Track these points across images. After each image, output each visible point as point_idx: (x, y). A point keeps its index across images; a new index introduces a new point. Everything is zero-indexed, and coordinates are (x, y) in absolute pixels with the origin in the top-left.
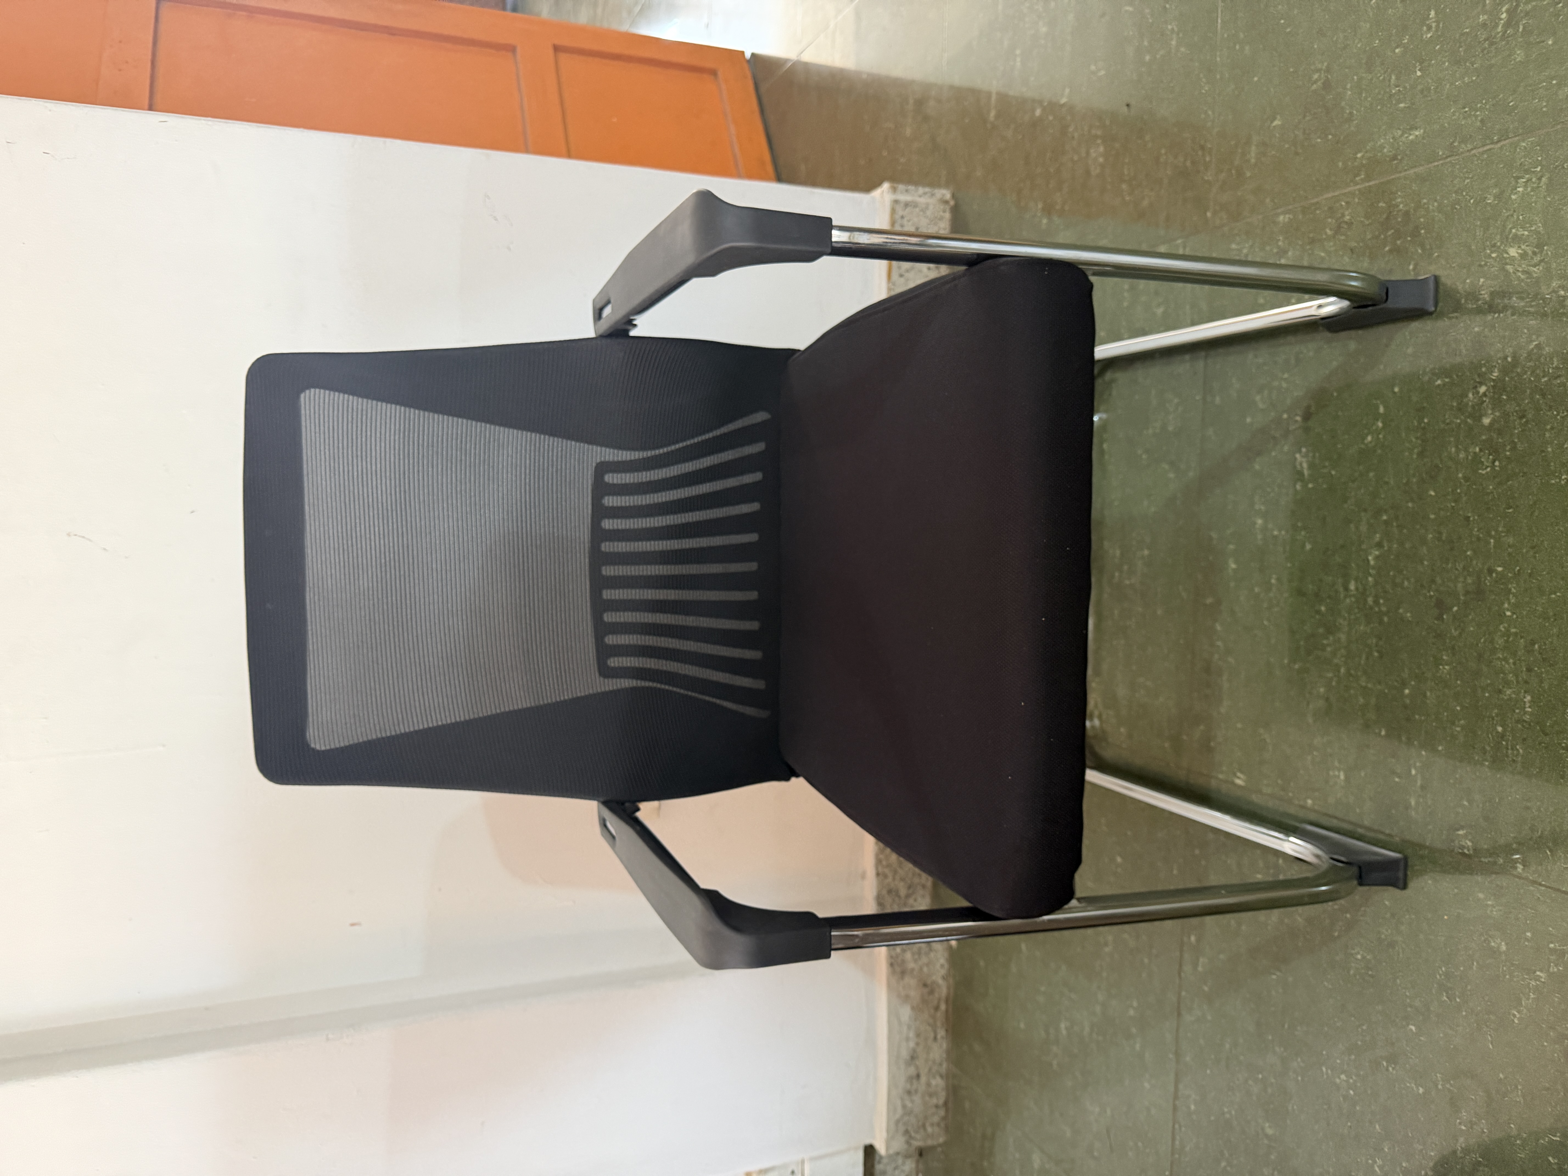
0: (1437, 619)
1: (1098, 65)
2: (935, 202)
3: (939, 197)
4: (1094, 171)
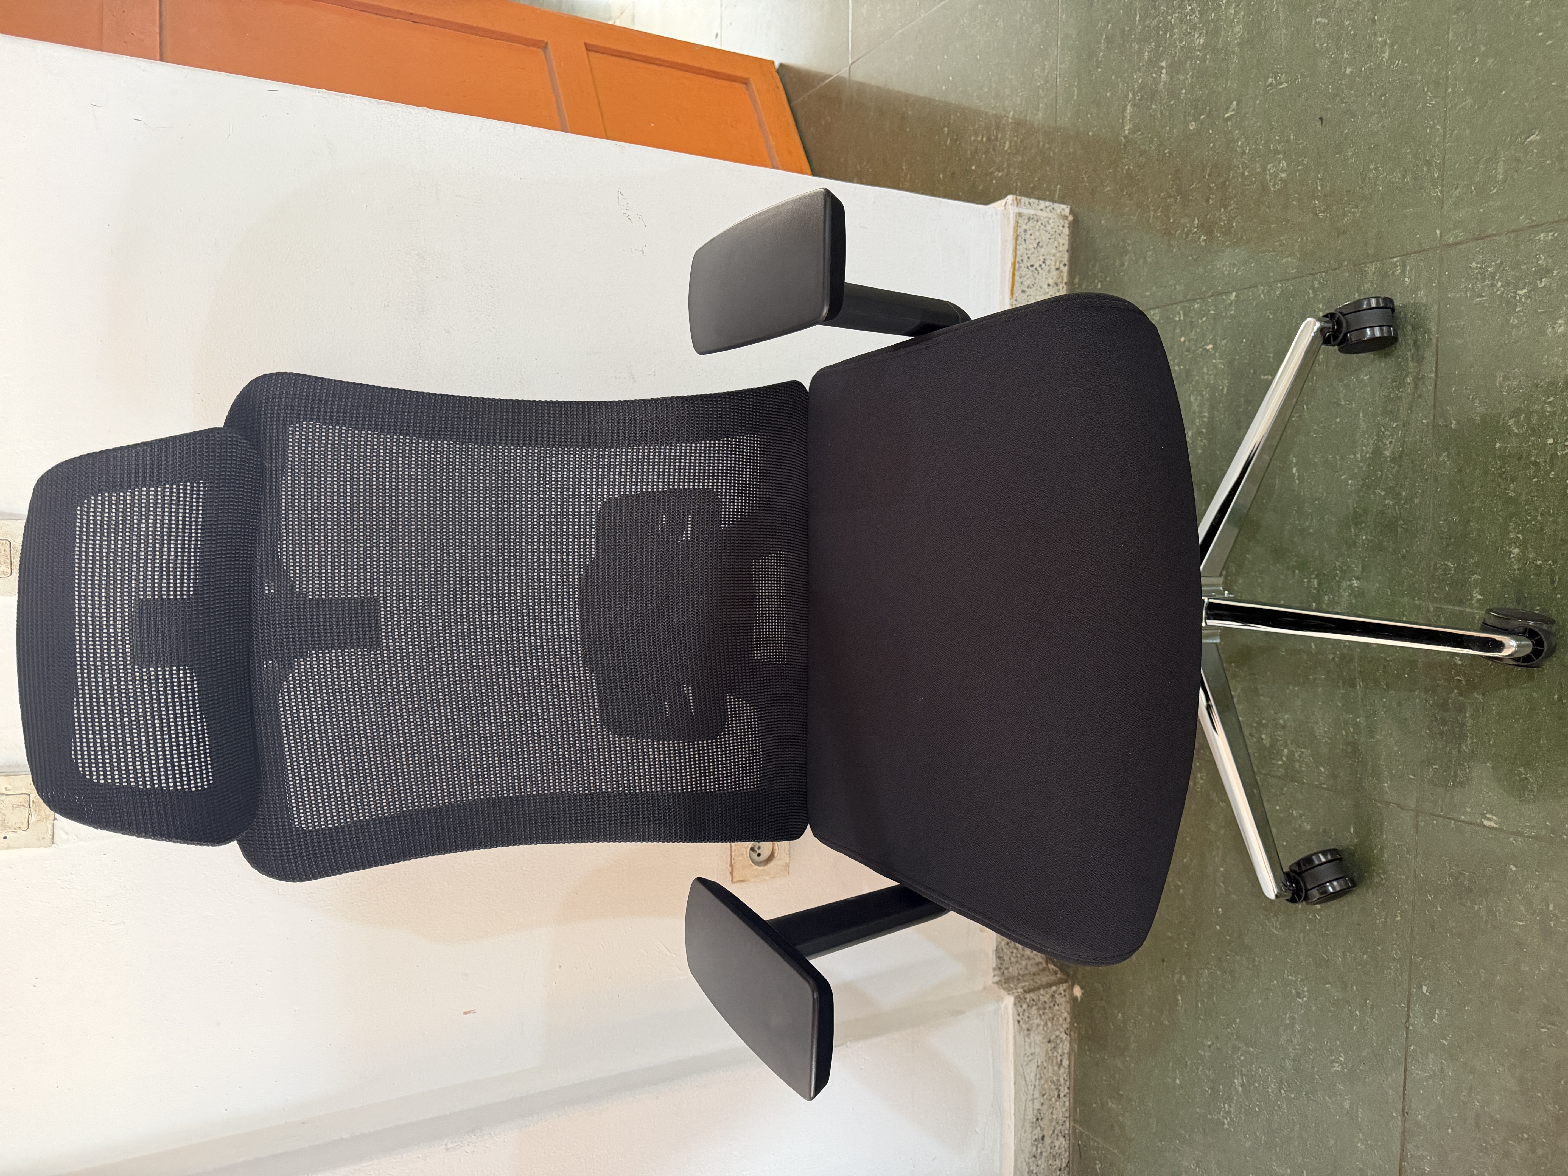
1: (1278, 78)
2: (1055, 216)
3: (1059, 211)
4: (1274, 186)
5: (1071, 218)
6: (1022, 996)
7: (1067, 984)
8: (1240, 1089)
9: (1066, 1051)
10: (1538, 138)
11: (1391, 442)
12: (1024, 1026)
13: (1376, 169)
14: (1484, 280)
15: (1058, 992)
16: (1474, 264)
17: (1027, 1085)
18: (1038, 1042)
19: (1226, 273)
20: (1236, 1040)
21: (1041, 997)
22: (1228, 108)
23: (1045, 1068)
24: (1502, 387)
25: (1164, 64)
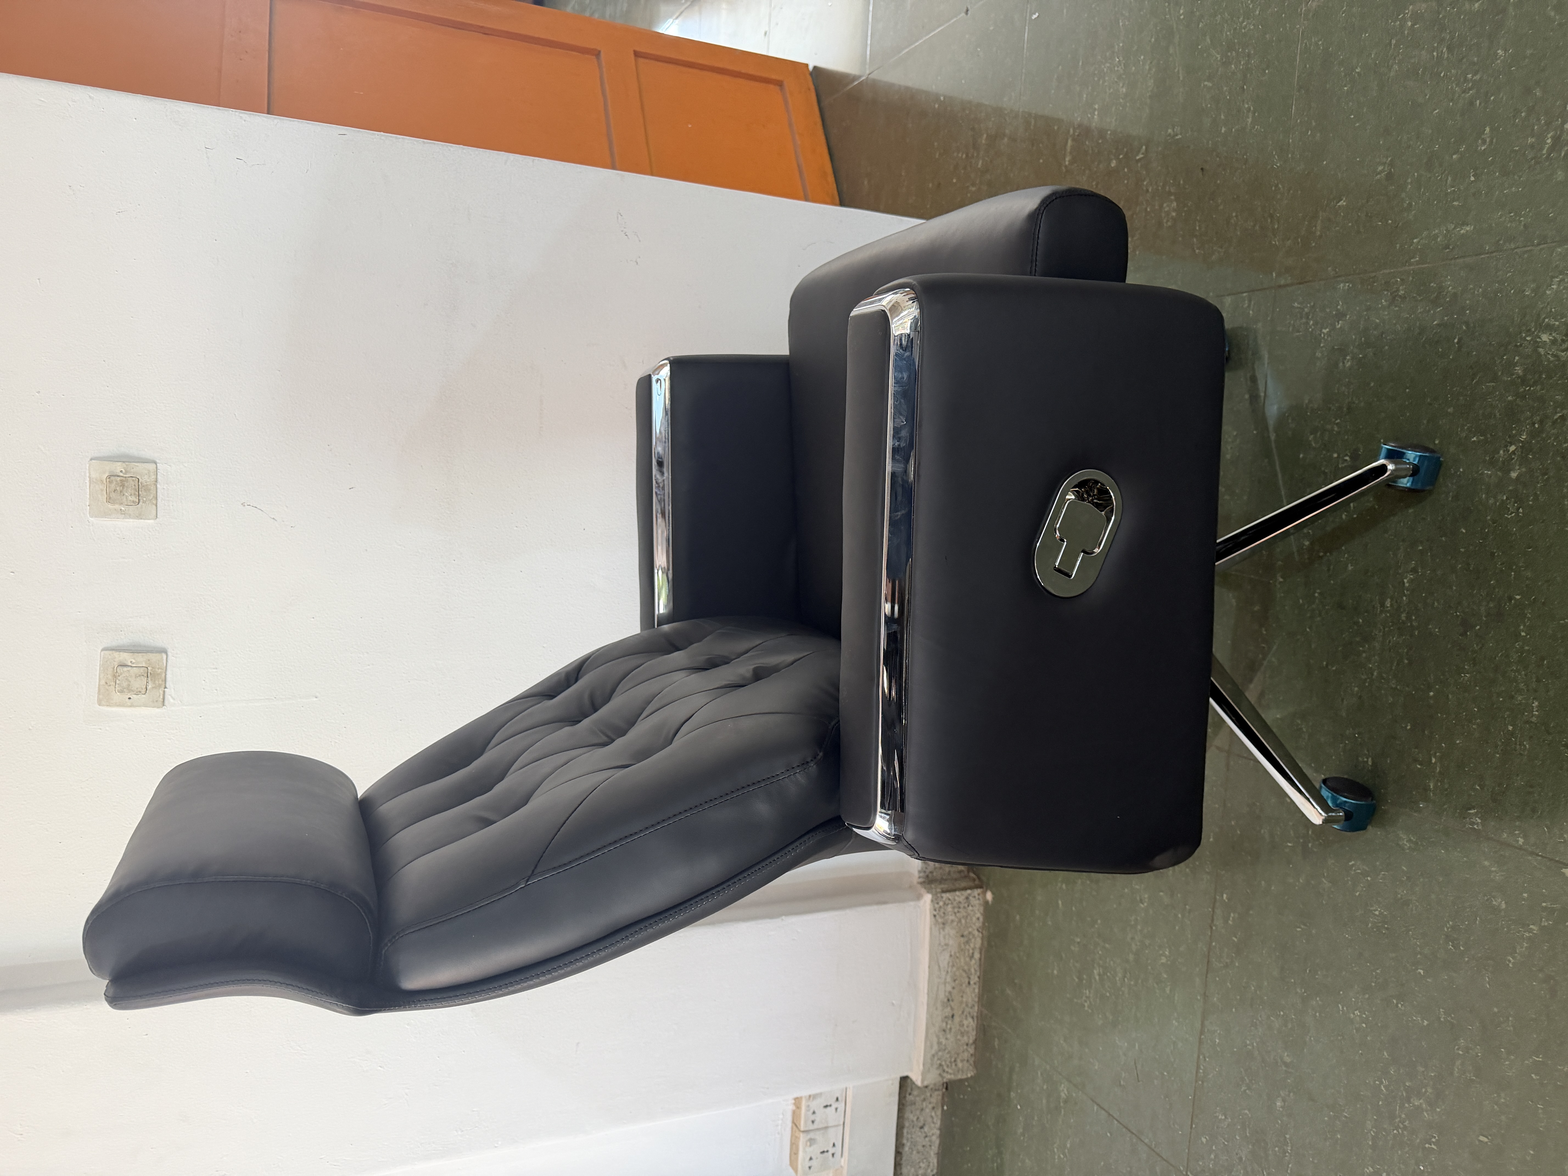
0: (1461, 635)
1: (1175, 130)
4: (1166, 223)
6: (939, 895)
7: (982, 890)
9: (977, 946)
10: (1344, 203)
16: (1296, 305)
17: (940, 970)
18: (952, 935)
20: (1097, 937)
21: (957, 897)
23: (958, 958)
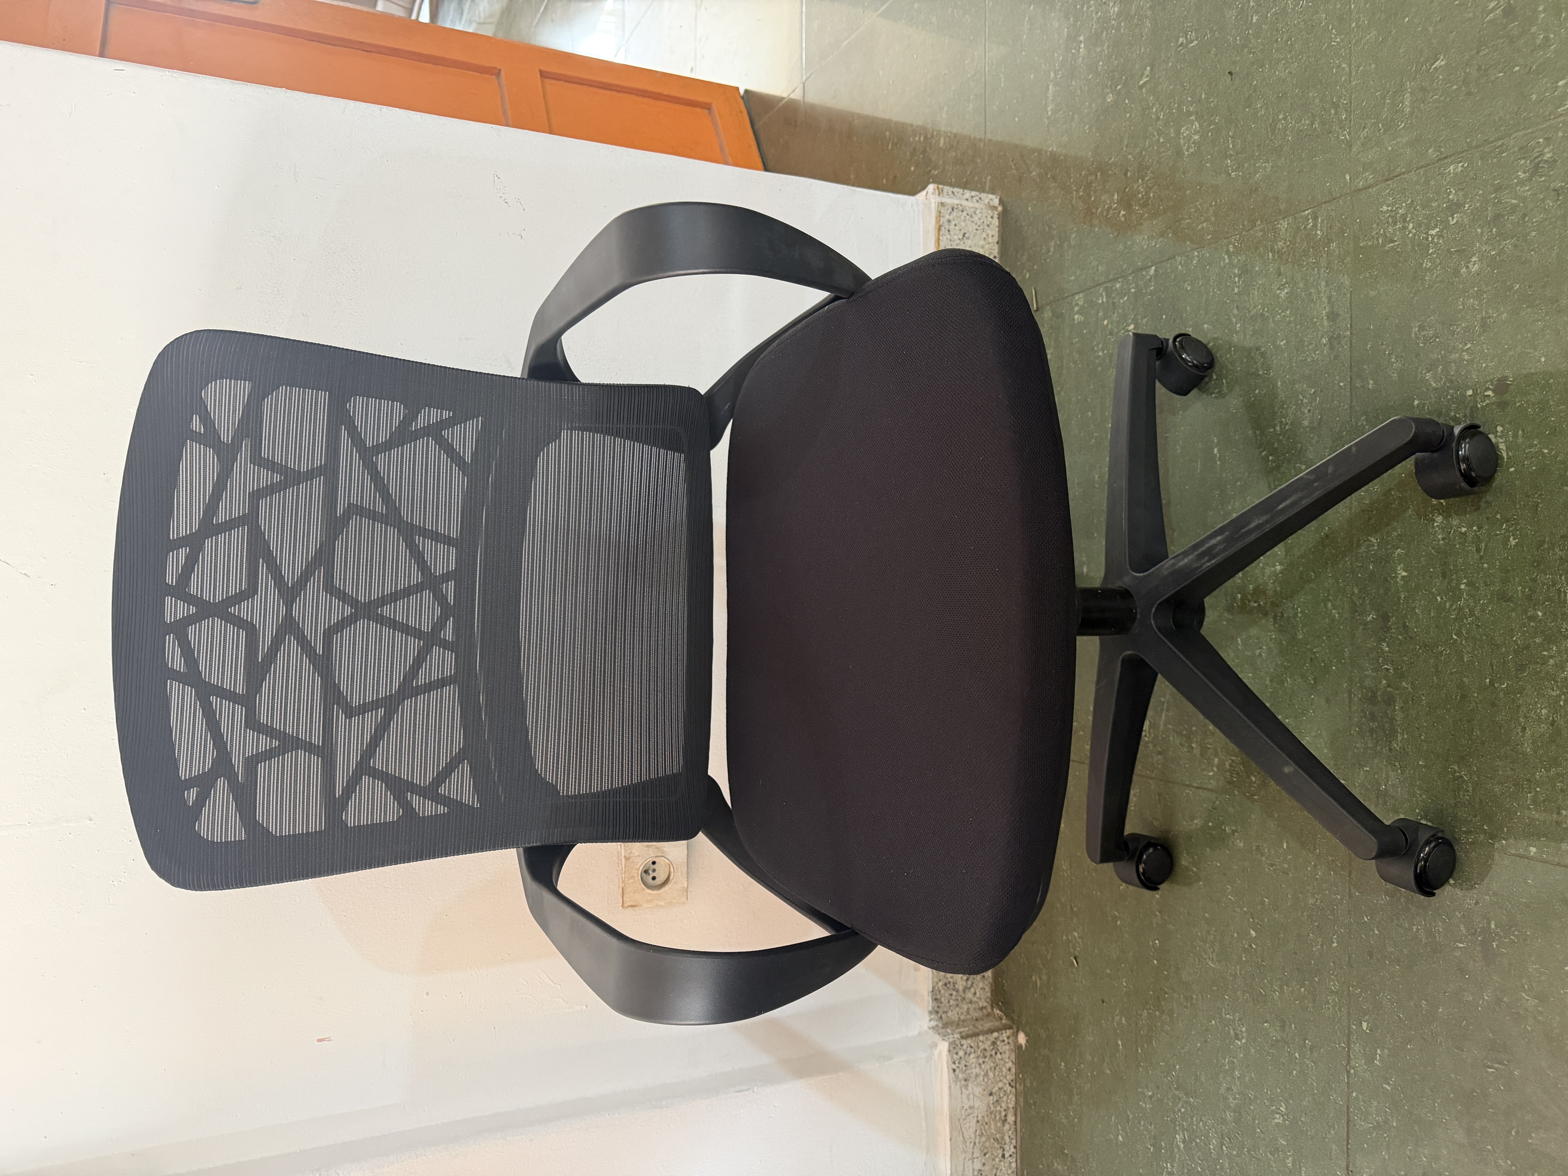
1: (1189, 37)
2: (983, 206)
3: (986, 202)
4: (1187, 150)
5: (1000, 209)
6: (958, 1042)
7: (1012, 1031)
8: (1182, 1146)
9: (1011, 1106)
10: (1443, 63)
11: (1309, 411)
12: (961, 1076)
13: (1285, 118)
14: (1395, 223)
15: (1001, 1039)
16: (1385, 208)
17: (965, 1141)
18: (977, 1094)
19: (1145, 247)
20: (1176, 1089)
21: (980, 1044)
22: (1142, 76)
23: (986, 1123)
24: (1418, 338)
25: (1082, 38)
